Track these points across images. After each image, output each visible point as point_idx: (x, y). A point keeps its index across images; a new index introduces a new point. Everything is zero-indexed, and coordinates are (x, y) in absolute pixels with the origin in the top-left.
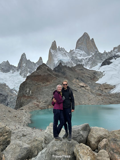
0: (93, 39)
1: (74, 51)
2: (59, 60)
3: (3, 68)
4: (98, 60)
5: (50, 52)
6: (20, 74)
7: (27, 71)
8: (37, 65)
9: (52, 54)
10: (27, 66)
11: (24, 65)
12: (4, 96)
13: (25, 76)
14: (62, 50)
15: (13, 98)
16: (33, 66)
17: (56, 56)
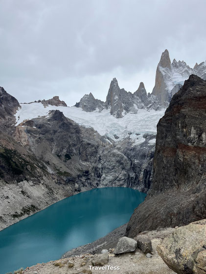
2: (175, 83)
3: (85, 106)
5: (158, 72)
6: (112, 113)
7: (121, 107)
8: (135, 96)
9: (162, 74)
10: (121, 99)
11: (116, 97)
12: (93, 146)
13: (119, 116)
14: (180, 65)
15: (107, 149)
16: (130, 99)
17: (169, 77)
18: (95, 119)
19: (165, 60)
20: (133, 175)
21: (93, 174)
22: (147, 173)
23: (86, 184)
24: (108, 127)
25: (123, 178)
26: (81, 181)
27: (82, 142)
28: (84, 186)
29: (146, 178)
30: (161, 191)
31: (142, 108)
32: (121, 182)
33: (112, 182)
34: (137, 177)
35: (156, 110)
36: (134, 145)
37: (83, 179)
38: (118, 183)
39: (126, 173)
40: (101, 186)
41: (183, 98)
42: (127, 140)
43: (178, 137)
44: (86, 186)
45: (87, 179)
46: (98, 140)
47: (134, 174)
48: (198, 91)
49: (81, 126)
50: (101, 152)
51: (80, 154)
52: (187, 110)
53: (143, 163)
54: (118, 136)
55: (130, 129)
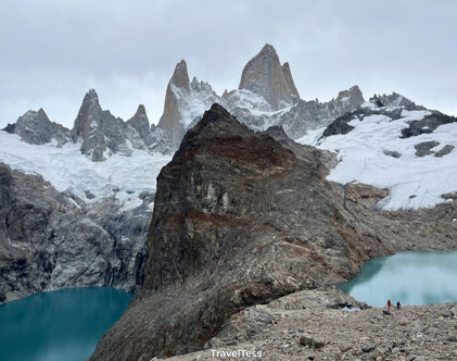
0: (286, 65)
1: (237, 94)
2: (195, 115)
3: (27, 132)
4: (308, 122)
5: (169, 92)
6: (83, 151)
7: (103, 142)
8: (130, 127)
9: (175, 98)
10: (103, 128)
11: (94, 124)
12: (38, 211)
13: (98, 158)
14: (204, 89)
15: (68, 218)
16: (120, 131)
17: (186, 104)
18: (47, 159)
19: (180, 75)
20: (116, 263)
21: (34, 266)
22: (141, 258)
23: (19, 285)
24: (74, 176)
25: (98, 269)
26: (7, 279)
27: (13, 202)
28: (13, 290)
29: (140, 267)
30: (156, 289)
31: (141, 148)
32: (94, 278)
33: (74, 278)
34: (123, 266)
35: (164, 153)
36: (122, 210)
37: (13, 276)
38: (86, 280)
39: (103, 260)
40: (50, 289)
41: (199, 137)
42: (110, 201)
43: (189, 198)
44: (18, 290)
45: (20, 276)
46: (51, 198)
47: (119, 261)
48: (221, 129)
49: (16, 171)
50: (55, 223)
51: (8, 226)
52: (204, 156)
53: (135, 242)
54: (93, 193)
55: (116, 182)
